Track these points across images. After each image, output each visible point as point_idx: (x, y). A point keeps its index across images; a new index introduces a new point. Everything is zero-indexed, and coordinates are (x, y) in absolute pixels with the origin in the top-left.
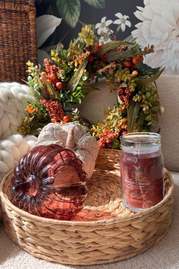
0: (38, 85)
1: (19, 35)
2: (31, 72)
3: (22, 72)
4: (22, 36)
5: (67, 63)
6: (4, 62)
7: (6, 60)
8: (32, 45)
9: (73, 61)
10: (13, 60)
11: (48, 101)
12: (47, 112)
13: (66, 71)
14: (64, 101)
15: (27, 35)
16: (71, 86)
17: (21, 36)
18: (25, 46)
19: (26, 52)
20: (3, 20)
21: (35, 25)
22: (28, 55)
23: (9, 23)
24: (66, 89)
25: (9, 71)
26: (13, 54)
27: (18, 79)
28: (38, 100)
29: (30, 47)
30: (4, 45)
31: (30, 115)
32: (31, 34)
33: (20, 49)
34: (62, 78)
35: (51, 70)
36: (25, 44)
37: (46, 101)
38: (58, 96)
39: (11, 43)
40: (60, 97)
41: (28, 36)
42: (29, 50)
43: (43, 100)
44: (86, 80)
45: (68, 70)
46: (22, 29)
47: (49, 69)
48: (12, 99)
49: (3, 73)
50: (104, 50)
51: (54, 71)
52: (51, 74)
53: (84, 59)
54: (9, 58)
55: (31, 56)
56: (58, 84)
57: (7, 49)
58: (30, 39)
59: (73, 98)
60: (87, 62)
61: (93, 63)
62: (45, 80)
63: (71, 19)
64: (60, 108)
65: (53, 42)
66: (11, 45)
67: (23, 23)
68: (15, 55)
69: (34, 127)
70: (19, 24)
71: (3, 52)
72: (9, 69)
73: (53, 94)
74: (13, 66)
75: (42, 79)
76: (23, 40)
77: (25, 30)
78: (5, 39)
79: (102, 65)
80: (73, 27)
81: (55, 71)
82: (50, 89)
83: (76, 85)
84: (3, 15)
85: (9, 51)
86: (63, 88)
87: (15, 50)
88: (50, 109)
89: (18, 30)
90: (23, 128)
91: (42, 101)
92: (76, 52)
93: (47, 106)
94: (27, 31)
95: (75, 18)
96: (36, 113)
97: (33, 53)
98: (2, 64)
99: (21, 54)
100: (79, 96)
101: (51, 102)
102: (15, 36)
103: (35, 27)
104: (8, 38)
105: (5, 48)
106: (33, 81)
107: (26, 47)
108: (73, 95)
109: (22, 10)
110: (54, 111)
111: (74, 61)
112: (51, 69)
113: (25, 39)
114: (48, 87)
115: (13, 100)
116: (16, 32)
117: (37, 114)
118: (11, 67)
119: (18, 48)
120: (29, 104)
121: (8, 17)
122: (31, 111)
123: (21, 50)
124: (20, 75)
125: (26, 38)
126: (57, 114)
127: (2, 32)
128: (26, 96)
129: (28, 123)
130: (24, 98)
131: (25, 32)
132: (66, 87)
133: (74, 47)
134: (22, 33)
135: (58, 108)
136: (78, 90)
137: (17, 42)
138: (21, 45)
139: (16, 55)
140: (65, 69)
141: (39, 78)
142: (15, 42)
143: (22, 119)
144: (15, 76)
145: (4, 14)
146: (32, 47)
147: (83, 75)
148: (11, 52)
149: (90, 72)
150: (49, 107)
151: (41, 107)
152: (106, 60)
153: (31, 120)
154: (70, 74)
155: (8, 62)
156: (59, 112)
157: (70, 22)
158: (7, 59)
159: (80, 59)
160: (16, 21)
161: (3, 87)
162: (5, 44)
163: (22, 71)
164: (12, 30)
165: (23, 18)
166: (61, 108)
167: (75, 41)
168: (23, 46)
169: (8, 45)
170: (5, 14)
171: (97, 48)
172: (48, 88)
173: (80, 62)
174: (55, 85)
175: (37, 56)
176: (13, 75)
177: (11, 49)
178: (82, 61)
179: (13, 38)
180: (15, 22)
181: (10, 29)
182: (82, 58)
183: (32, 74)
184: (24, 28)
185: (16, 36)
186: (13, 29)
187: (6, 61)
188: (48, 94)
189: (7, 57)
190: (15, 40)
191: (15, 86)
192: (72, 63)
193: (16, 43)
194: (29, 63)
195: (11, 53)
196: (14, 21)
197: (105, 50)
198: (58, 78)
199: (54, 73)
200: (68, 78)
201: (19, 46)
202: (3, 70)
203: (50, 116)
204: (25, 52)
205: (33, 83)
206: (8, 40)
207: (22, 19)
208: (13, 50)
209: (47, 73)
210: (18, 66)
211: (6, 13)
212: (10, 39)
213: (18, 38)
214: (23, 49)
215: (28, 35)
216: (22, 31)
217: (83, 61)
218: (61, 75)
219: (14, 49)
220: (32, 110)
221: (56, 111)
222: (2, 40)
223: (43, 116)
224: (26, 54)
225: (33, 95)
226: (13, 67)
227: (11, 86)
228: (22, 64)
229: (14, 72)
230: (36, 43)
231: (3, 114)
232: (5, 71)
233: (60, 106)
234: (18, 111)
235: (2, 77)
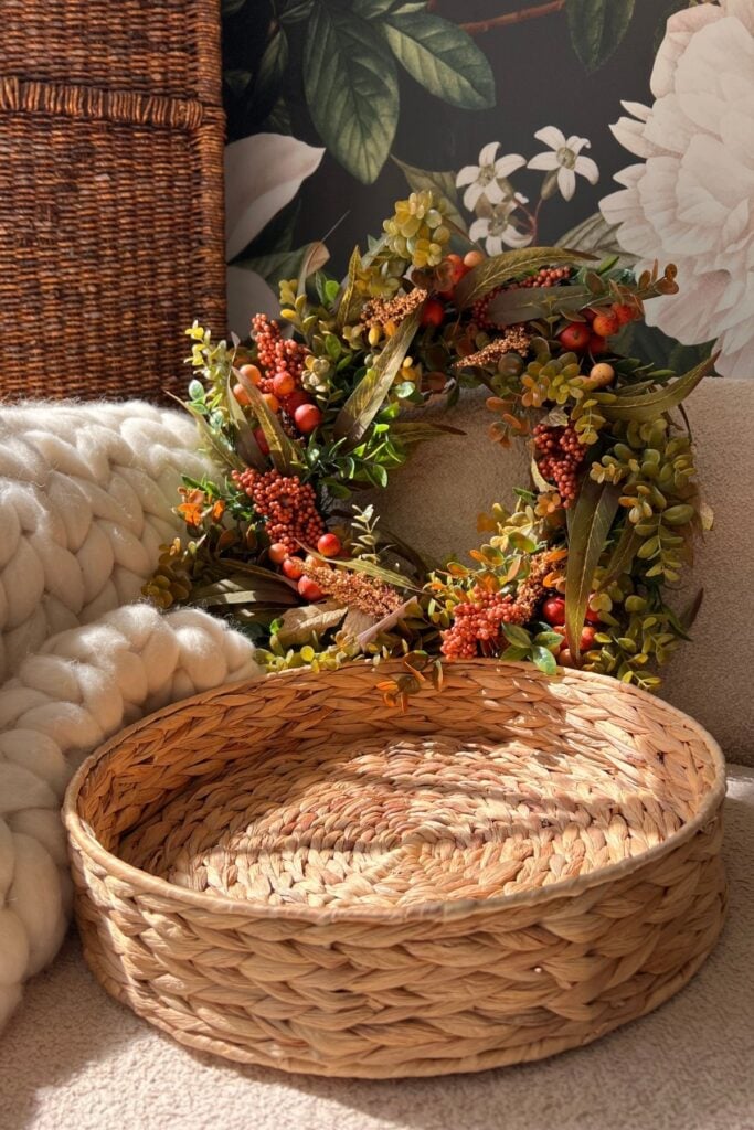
0: (227, 415)
1: (156, 216)
2: (202, 362)
3: (167, 355)
4: (170, 219)
5: (337, 332)
6: (98, 319)
7: (108, 312)
8: (205, 251)
9: (361, 325)
10: (134, 309)
11: (263, 475)
12: (257, 517)
13: (333, 363)
14: (325, 475)
15: (188, 214)
16: (353, 419)
17: (165, 219)
18: (180, 258)
19: (184, 281)
20: (100, 160)
21: (222, 176)
22: (190, 291)
23: (121, 172)
24: (331, 431)
25: (115, 352)
26: (131, 289)
27: (148, 382)
28: (223, 470)
29: (199, 261)
30: (101, 253)
31: (193, 531)
32: (206, 212)
33: (162, 268)
34: (320, 389)
35: (276, 356)
36: (179, 251)
37: (255, 475)
38: (299, 458)
39: (129, 248)
40: (308, 461)
41: (193, 218)
42: (195, 271)
43: (243, 471)
44: (409, 398)
45: (342, 356)
46: (169, 191)
47: (270, 352)
48: (126, 466)
49: (92, 359)
50: (484, 283)
51: (288, 363)
52: (276, 372)
53: (405, 316)
54: (116, 303)
55: (203, 296)
56: (301, 411)
57: (110, 268)
58: (198, 229)
59: (360, 465)
60: (416, 328)
61: (439, 332)
62: (252, 397)
63: (360, 148)
64: (305, 502)
65: (289, 238)
66: (128, 255)
67: (177, 168)
68: (141, 293)
69: (206, 577)
70: (159, 175)
71: (95, 282)
72: (118, 345)
73: (280, 449)
74: (132, 332)
75: (242, 392)
76: (173, 235)
77: (182, 196)
78: (105, 233)
79: (473, 341)
80: (369, 180)
81: (294, 363)
82: (269, 432)
83: (372, 414)
84: (99, 139)
85: (117, 276)
86: (322, 425)
87: (142, 274)
88: (267, 505)
89: (154, 195)
90: (164, 579)
91: (239, 474)
92: (373, 289)
93: (259, 496)
94: (191, 199)
95: (376, 145)
96: (213, 524)
97: (208, 283)
98: (89, 325)
99: (163, 287)
100: (382, 458)
101: (274, 481)
102: (144, 218)
103: (222, 183)
104: (115, 227)
105: (103, 266)
106: (209, 399)
107: (183, 262)
108: (360, 455)
109: (172, 121)
110: (282, 512)
111: (367, 322)
112: (279, 353)
113: (179, 230)
114: (265, 423)
115: (127, 471)
116: (147, 206)
117: (219, 527)
118: (125, 336)
119: (154, 266)
120: (190, 489)
121: (120, 149)
122: (196, 514)
123: (165, 271)
124: (159, 369)
125: (186, 226)
126: (295, 526)
127: (93, 205)
128: (178, 455)
129: (183, 560)
130: (171, 463)
131: (181, 205)
132: (332, 422)
133: (368, 271)
134: (168, 209)
135: (300, 502)
136: (377, 434)
137: (148, 242)
138: (167, 253)
139: (143, 290)
140: (333, 356)
141: (232, 387)
142: (142, 242)
143: (162, 543)
144: (138, 371)
145: (102, 136)
146: (208, 259)
147: (399, 378)
148: (126, 280)
149: (428, 366)
150: (265, 497)
151: (234, 498)
152: (489, 322)
153: (193, 550)
154: (348, 374)
155: (112, 319)
156: (300, 520)
157: (358, 162)
158: (110, 306)
159: (390, 316)
160: (150, 164)
161: (94, 421)
162: (105, 248)
163: (164, 353)
164: (132, 198)
165: (177, 150)
166: (311, 502)
167: (373, 244)
168: (172, 256)
169: (114, 255)
170: (108, 136)
171: (456, 272)
172: (263, 426)
173: (389, 328)
174: (291, 417)
175: (223, 295)
176: (129, 369)
177: (126, 269)
178: (398, 323)
179: (136, 226)
180: (143, 167)
181: (127, 195)
182: (395, 314)
183: (207, 373)
184: (179, 187)
185: (148, 218)
186: (138, 193)
187: (108, 316)
188: (265, 451)
189: (111, 300)
190: (143, 235)
191: (136, 416)
192: (356, 331)
193: (147, 245)
194: (195, 331)
195: (125, 284)
196: (139, 164)
197: (486, 283)
198: (305, 386)
199: (286, 368)
200: (343, 388)
201: (157, 259)
202: (93, 348)
203: (269, 532)
204: (180, 278)
205: (209, 404)
206: (116, 236)
207: (173, 154)
208: (135, 272)
209: (262, 369)
210: (150, 332)
211: (109, 132)
212: (124, 230)
213: (153, 227)
214: (173, 267)
215: (193, 214)
216: (169, 200)
217: (402, 324)
218: (313, 379)
219: (137, 269)
220: (200, 511)
221: (291, 516)
222: (95, 236)
223: (240, 534)
224: (182, 288)
225: (204, 450)
226: (131, 335)
227: (122, 418)
228: (165, 326)
229: (134, 355)
230: (223, 245)
231: (90, 527)
232: (102, 351)
233: (306, 494)
234: (146, 513)
235: (90, 375)
